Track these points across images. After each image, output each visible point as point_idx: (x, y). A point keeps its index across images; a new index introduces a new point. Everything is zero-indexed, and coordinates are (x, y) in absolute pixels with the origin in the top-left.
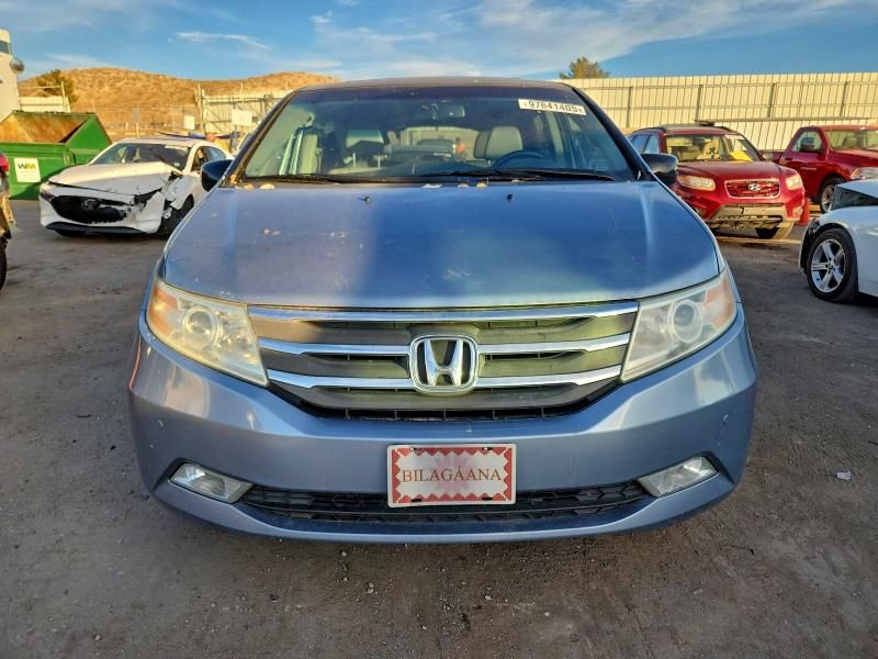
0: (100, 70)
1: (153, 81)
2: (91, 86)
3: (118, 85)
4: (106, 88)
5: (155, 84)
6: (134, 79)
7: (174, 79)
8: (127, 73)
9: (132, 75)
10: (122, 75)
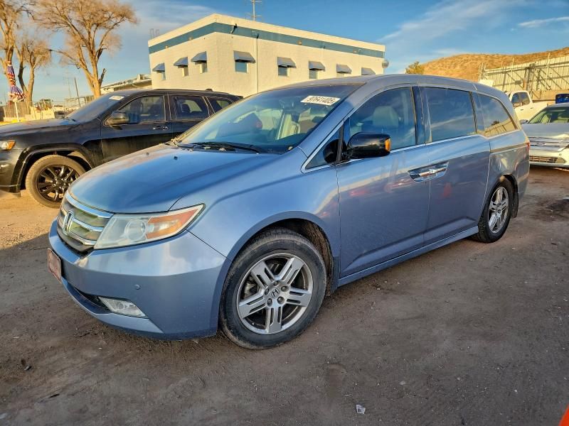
0: (457, 57)
1: (490, 59)
2: (449, 67)
3: (466, 65)
4: (458, 67)
5: (490, 61)
6: (477, 60)
7: (505, 56)
8: (473, 56)
9: (476, 57)
10: (469, 58)
